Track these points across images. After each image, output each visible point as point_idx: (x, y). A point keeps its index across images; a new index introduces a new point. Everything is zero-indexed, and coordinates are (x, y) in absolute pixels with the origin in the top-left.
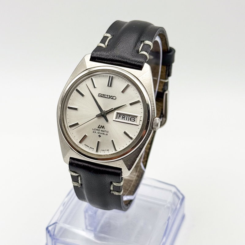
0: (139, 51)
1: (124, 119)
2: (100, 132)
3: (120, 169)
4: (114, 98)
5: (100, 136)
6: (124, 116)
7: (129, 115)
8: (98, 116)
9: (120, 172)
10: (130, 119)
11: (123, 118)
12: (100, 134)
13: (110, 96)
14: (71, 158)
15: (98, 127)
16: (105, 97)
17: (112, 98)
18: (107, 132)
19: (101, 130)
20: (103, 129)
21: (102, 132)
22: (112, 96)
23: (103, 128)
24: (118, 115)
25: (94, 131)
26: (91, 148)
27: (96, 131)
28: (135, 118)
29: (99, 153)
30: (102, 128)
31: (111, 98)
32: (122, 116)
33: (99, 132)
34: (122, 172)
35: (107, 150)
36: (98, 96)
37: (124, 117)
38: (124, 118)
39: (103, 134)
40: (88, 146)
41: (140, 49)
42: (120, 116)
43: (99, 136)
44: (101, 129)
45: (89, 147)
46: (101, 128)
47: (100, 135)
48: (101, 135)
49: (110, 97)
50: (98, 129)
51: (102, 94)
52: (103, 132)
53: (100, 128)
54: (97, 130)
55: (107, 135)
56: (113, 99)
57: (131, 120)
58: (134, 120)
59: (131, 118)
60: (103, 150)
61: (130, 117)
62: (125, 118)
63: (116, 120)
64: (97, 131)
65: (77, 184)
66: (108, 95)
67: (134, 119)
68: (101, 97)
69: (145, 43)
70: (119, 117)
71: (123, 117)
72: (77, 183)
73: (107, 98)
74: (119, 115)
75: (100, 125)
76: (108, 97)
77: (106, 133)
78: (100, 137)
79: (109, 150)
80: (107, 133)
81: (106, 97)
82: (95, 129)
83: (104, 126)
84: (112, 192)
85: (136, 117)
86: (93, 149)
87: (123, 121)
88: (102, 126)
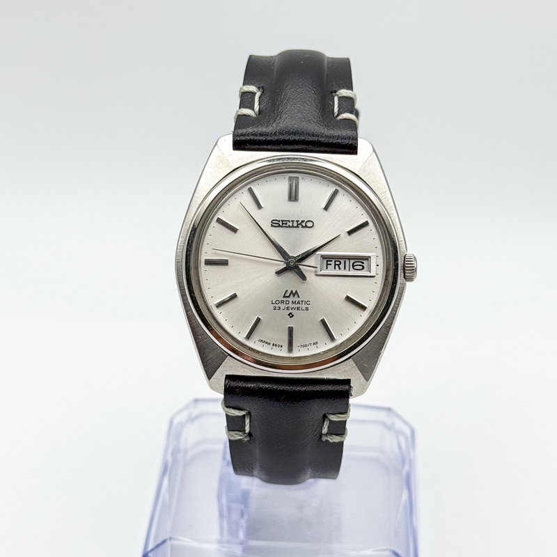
0: (336, 114)
1: (340, 268)
2: (291, 305)
3: (347, 382)
4: (309, 224)
5: (293, 316)
6: (337, 260)
7: (350, 258)
9: (347, 387)
10: (353, 266)
11: (337, 266)
12: (291, 311)
13: (297, 221)
14: (228, 377)
15: (284, 296)
16: (289, 226)
17: (304, 225)
18: (306, 303)
19: (291, 302)
20: (296, 299)
21: (294, 306)
22: (303, 221)
23: (296, 295)
24: (325, 261)
25: (277, 306)
26: (276, 346)
27: (279, 305)
28: (363, 263)
29: (296, 354)
30: (294, 295)
31: (303, 227)
32: (333, 263)
33: (288, 306)
34: (351, 387)
35: (314, 344)
36: (272, 226)
37: (337, 263)
38: (338, 265)
39: (298, 309)
40: (267, 343)
41: (336, 109)
42: (329, 263)
43: (289, 315)
44: (291, 299)
45: (271, 345)
46: (292, 295)
47: (291, 313)
48: (294, 312)
49: (300, 224)
50: (285, 299)
51: (279, 221)
52: (298, 305)
53: (289, 297)
54: (282, 302)
55: (307, 309)
56: (306, 226)
57: (355, 267)
58: (361, 267)
59: (355, 264)
60: (306, 346)
61: (352, 262)
62: (342, 266)
63: (323, 272)
64: (282, 306)
65: (241, 436)
66: (293, 221)
67: (361, 264)
68: (279, 226)
69: (340, 96)
70: (327, 264)
71: (335, 265)
72: (241, 433)
73: (293, 227)
74: (327, 261)
75: (287, 291)
76: (295, 224)
77: (304, 306)
78: (291, 317)
79: (317, 343)
80: (307, 306)
81: (291, 225)
82: (277, 302)
84: (324, 439)
85: (367, 258)
86: (281, 346)
87: (337, 272)
88: (292, 291)
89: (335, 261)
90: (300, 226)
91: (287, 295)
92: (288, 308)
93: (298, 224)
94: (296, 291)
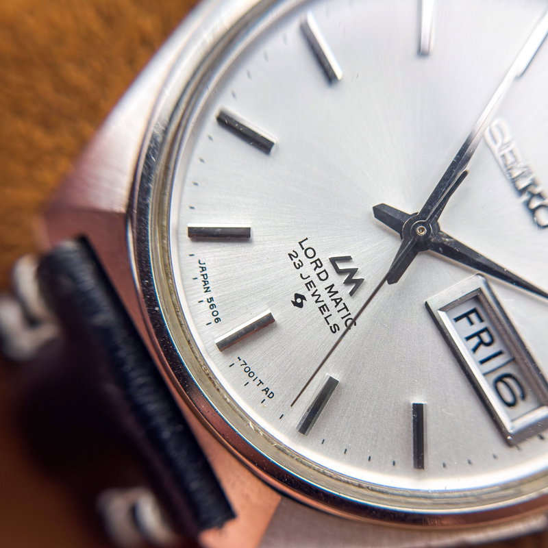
1: (475, 350)
2: (321, 287)
3: (228, 513)
4: (543, 217)
5: (300, 305)
6: (491, 333)
7: (516, 359)
8: (384, 214)
10: (500, 379)
11: (475, 340)
12: (308, 295)
15: (334, 261)
17: (535, 203)
18: (347, 318)
19: (328, 283)
20: (344, 291)
21: (325, 296)
22: (540, 196)
23: (352, 287)
24: (470, 306)
25: (302, 256)
26: (212, 306)
27: (306, 262)
28: (523, 397)
29: (217, 364)
30: (348, 282)
31: (527, 204)
32: (478, 326)
33: (316, 280)
35: (266, 390)
37: (486, 337)
38: (482, 342)
39: (323, 309)
40: (206, 282)
42: (473, 316)
43: (297, 296)
44: (338, 281)
45: (208, 295)
46: (346, 277)
47: (303, 298)
48: (310, 302)
49: (533, 195)
50: (327, 266)
52: (331, 304)
53: (340, 272)
54: (318, 264)
56: (533, 212)
57: (501, 386)
58: (509, 399)
59: (509, 380)
60: (250, 373)
61: (510, 369)
62: (484, 352)
63: (443, 316)
64: (308, 269)
67: (518, 392)
70: (466, 315)
71: (477, 334)
74: (474, 311)
75: (347, 259)
76: (522, 184)
77: (336, 318)
78: (295, 304)
79: (271, 396)
80: (341, 323)
82: (310, 253)
83: (359, 283)
86: (218, 320)
87: (464, 349)
88: (353, 272)
89: (485, 330)
90: (525, 197)
91: (341, 266)
92: (310, 284)
93: (525, 189)
94: (361, 281)
